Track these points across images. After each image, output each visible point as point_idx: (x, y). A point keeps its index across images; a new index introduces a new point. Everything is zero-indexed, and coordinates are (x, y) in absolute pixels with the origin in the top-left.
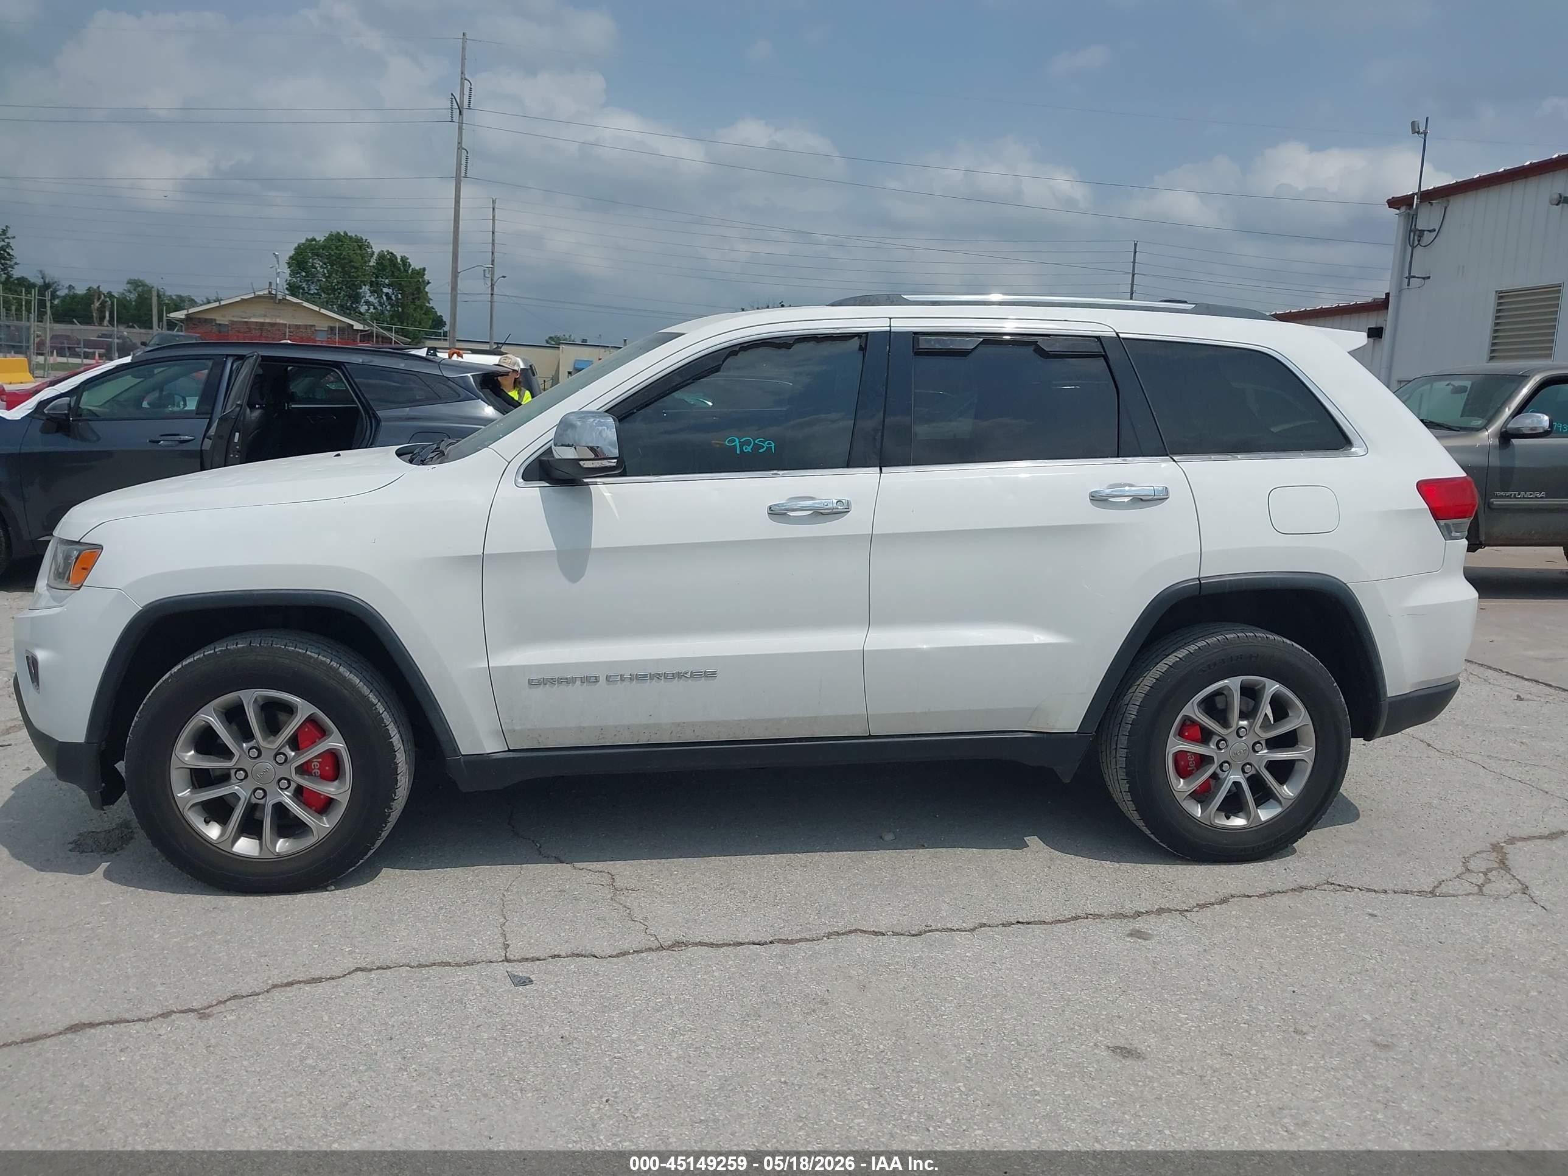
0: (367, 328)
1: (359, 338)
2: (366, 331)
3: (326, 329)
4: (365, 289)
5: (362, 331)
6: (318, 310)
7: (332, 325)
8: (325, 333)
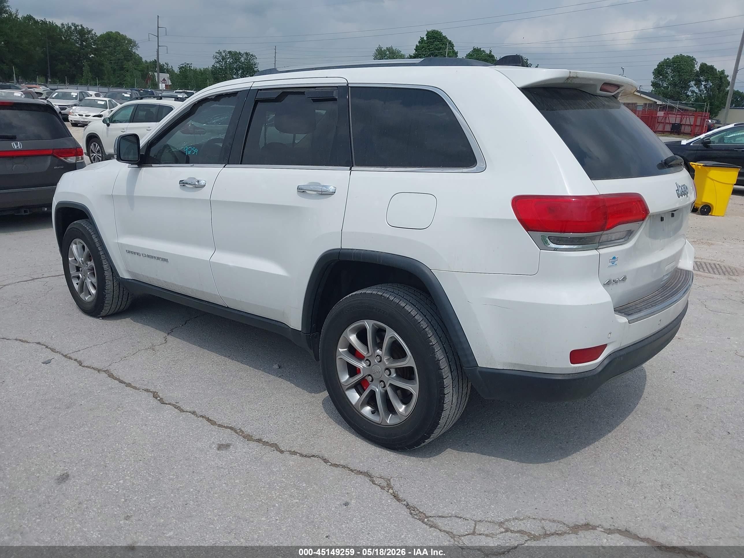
0: (664, 103)
1: (659, 108)
2: (663, 105)
3: (642, 105)
4: (692, 83)
5: (661, 105)
6: (640, 95)
7: (646, 103)
8: (642, 107)
